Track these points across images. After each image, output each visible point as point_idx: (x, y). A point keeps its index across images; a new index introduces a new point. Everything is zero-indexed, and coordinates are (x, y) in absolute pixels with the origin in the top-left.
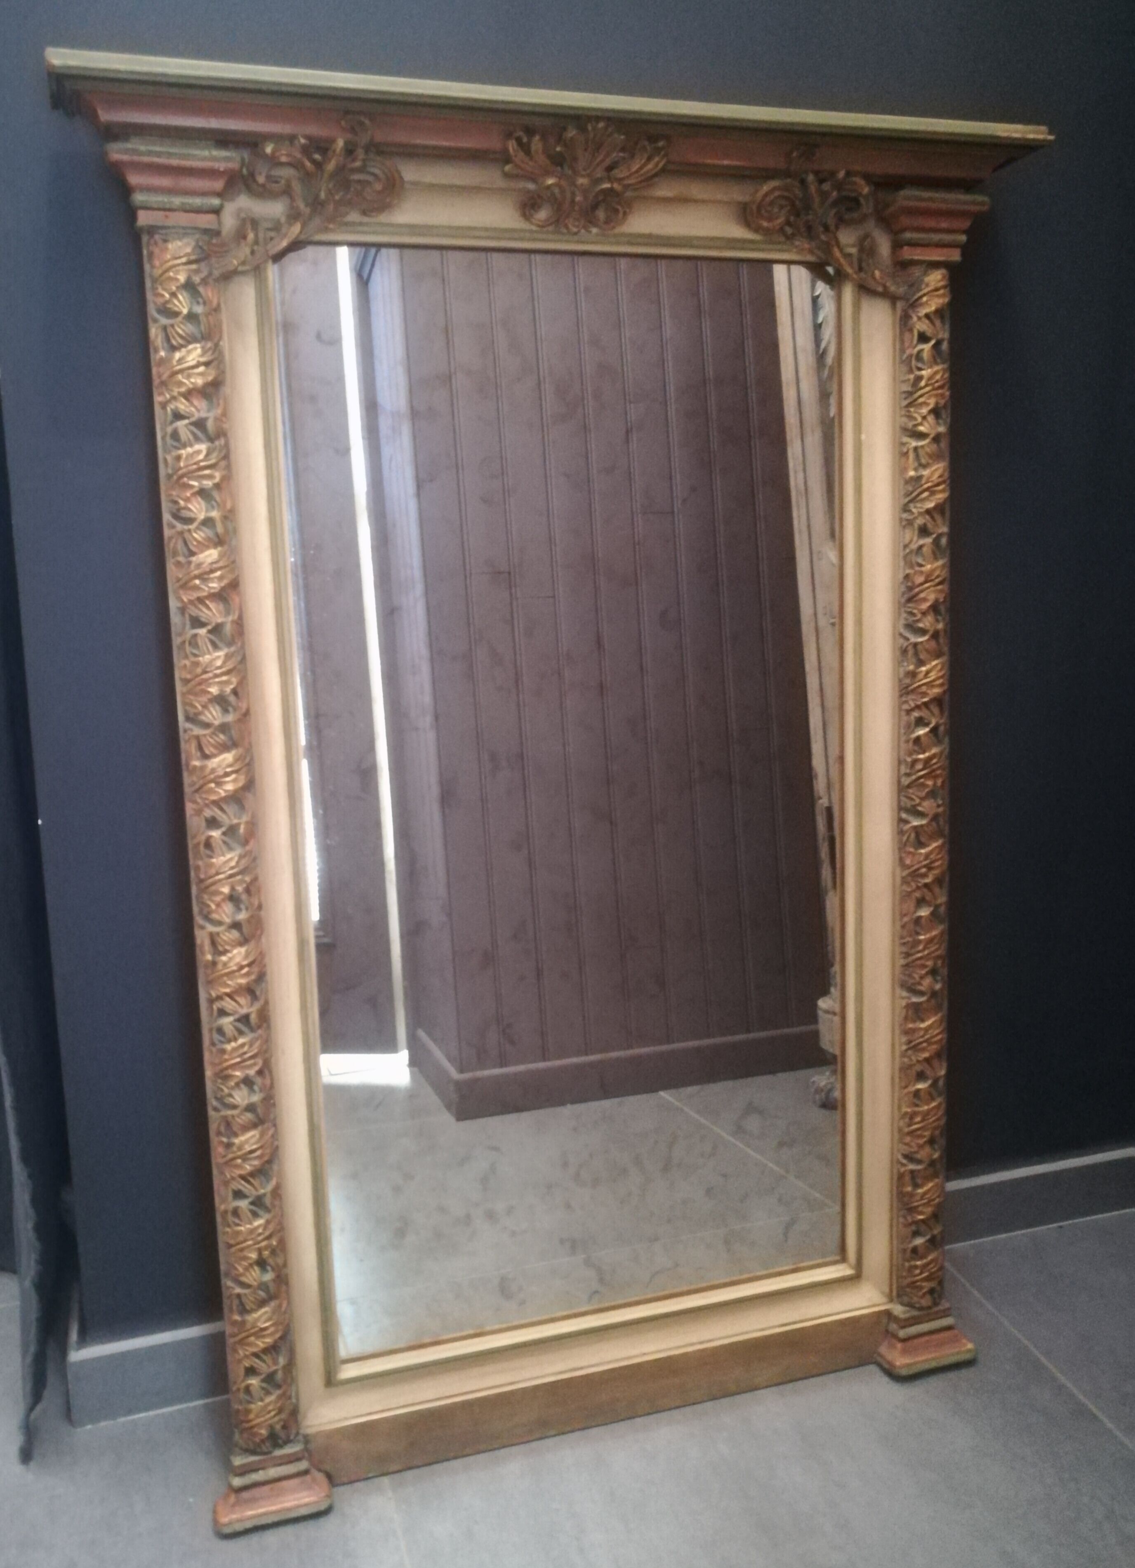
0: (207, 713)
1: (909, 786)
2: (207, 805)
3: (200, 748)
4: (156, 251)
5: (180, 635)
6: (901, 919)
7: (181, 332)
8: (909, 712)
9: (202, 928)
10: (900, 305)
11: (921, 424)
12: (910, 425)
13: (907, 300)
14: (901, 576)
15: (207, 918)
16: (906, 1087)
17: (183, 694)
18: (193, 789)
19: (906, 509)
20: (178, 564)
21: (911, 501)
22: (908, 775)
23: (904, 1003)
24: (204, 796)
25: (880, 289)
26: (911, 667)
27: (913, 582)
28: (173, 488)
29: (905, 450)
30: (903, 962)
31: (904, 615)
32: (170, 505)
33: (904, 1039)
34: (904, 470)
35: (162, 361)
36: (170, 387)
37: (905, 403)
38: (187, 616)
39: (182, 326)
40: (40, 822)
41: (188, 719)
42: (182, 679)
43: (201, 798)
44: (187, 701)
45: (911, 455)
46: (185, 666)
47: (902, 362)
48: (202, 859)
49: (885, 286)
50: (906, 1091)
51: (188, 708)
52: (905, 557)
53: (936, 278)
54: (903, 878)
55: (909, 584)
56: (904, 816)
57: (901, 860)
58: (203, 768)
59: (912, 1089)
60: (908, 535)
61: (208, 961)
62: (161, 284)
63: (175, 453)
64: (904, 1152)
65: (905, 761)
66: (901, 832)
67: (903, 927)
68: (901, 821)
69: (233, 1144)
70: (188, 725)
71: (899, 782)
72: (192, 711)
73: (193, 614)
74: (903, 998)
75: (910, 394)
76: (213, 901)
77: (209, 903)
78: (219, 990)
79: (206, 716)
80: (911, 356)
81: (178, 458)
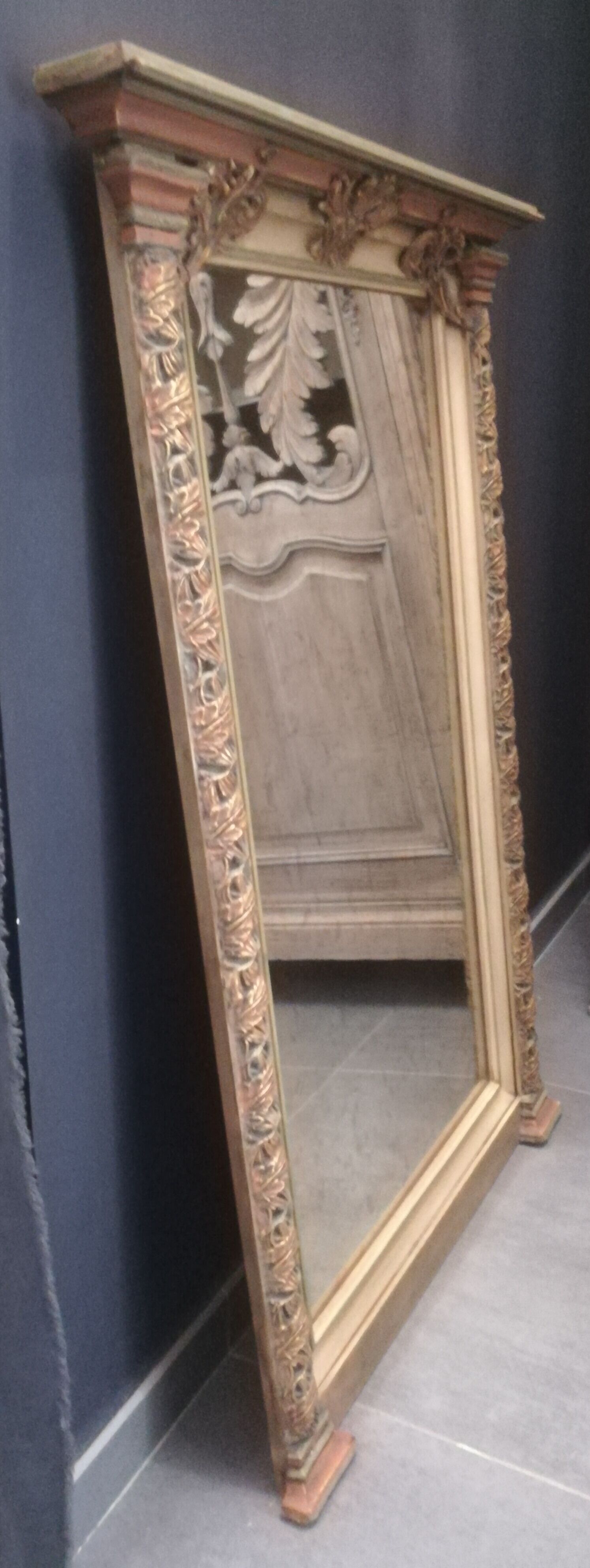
0: (223, 755)
1: (500, 710)
2: (230, 848)
3: (219, 792)
4: (147, 272)
5: (192, 681)
6: (502, 811)
7: (173, 358)
8: (496, 655)
9: (230, 970)
10: (469, 335)
11: (489, 430)
12: (482, 430)
13: (473, 332)
14: (483, 551)
15: (235, 958)
16: (515, 933)
17: (196, 741)
18: (214, 835)
19: (483, 497)
20: (187, 608)
21: (488, 490)
22: (498, 702)
23: (509, 872)
24: (226, 839)
25: (459, 322)
26: (496, 621)
27: (493, 554)
28: (176, 528)
29: (481, 450)
30: (506, 842)
31: (488, 580)
32: (173, 547)
33: (511, 898)
34: (480, 467)
35: (159, 392)
36: (167, 420)
37: (477, 414)
38: (199, 661)
39: (175, 354)
40: (18, 921)
41: (202, 765)
42: (194, 726)
43: (223, 841)
44: (202, 747)
45: (485, 455)
46: (201, 713)
47: (474, 380)
48: (228, 901)
49: (463, 321)
50: (515, 936)
51: (203, 755)
52: (486, 535)
53: (485, 315)
54: (501, 780)
55: (491, 555)
56: (499, 733)
57: (499, 765)
58: (223, 812)
59: (519, 934)
60: (487, 517)
61: (239, 1001)
62: (152, 307)
63: (177, 491)
64: (518, 982)
65: (497, 691)
66: (497, 746)
67: (504, 816)
68: (498, 737)
69: (271, 1167)
70: (203, 772)
71: (493, 708)
72: (208, 757)
73: (204, 658)
74: (507, 869)
75: (480, 406)
76: (240, 940)
77: (237, 942)
78: (249, 1025)
79: (223, 759)
80: (479, 377)
81: (182, 496)
